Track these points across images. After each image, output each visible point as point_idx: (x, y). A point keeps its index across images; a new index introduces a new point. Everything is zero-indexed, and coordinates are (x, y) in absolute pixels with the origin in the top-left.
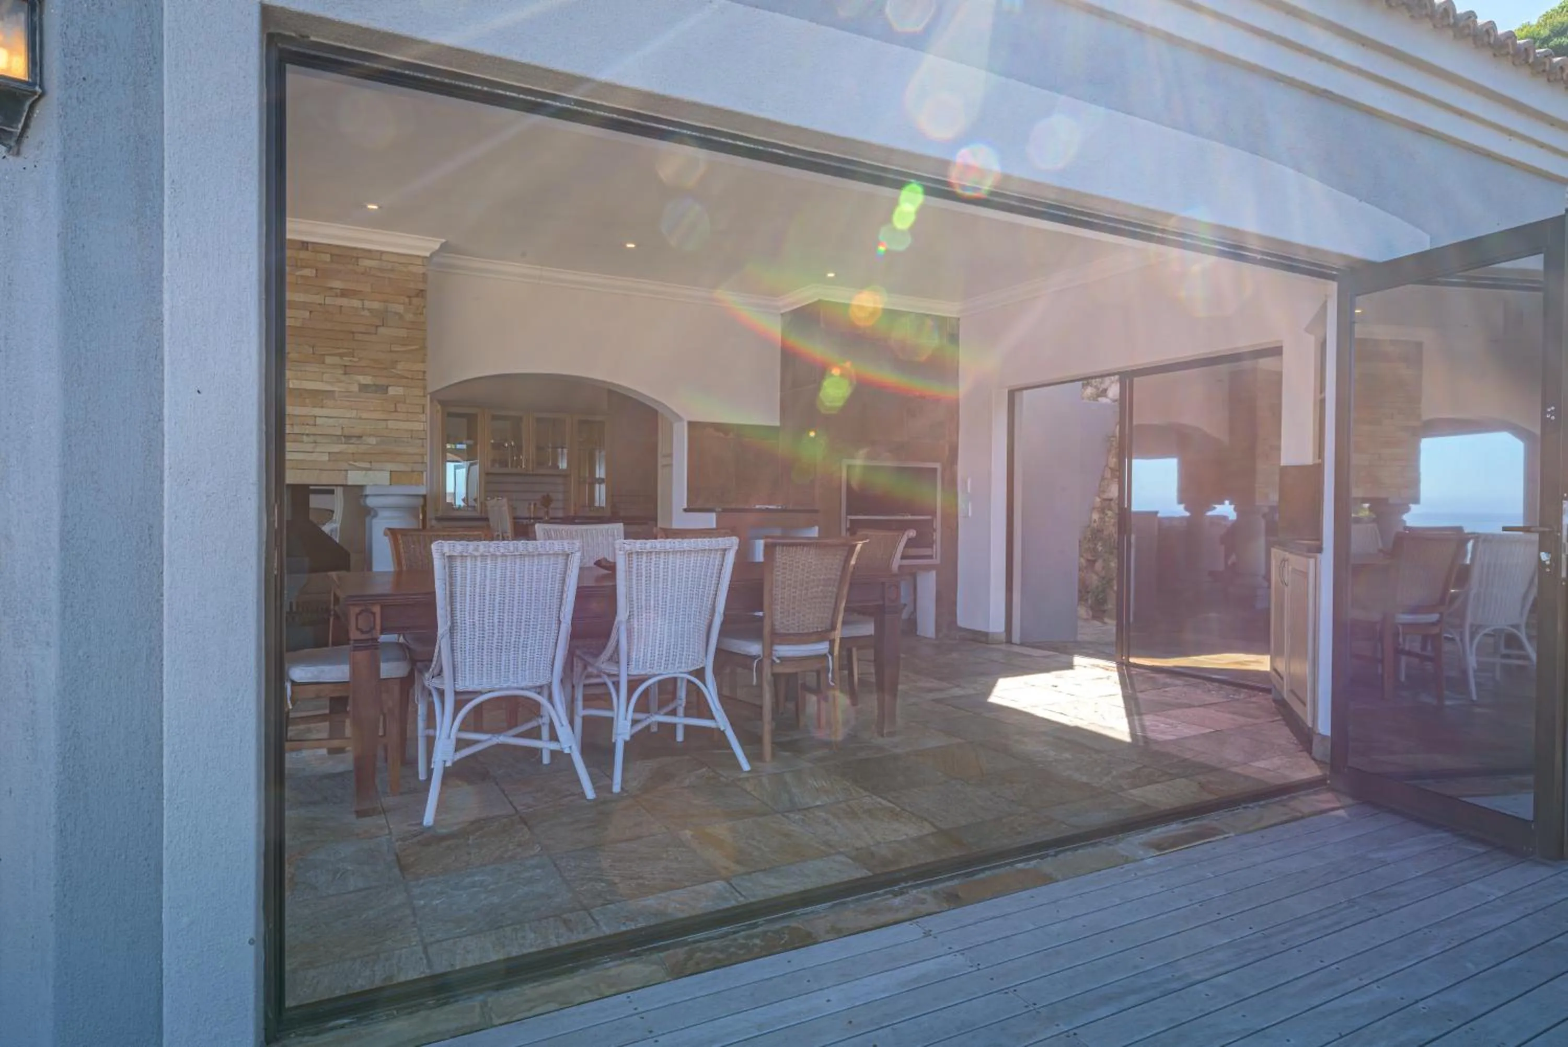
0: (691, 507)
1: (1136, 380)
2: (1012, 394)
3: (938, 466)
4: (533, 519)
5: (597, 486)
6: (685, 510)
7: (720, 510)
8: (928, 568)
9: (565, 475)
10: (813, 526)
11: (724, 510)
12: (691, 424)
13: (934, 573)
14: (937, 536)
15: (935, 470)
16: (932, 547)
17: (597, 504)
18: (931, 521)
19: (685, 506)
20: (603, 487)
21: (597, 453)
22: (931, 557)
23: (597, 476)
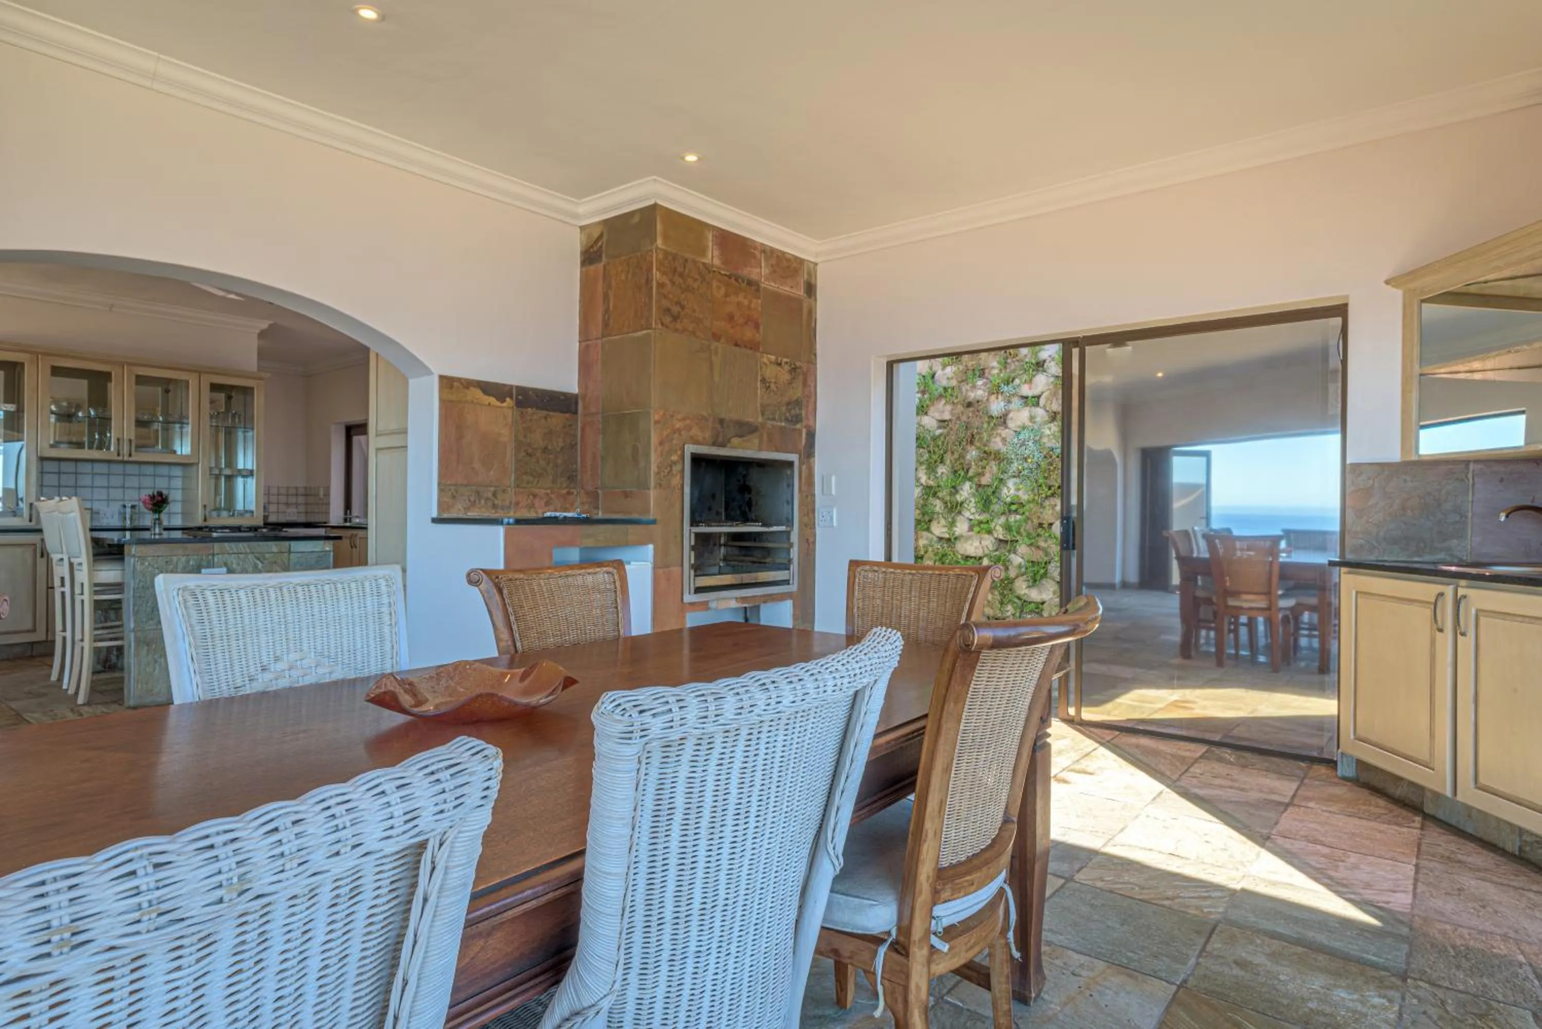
0: (445, 516)
1: (1088, 349)
2: (891, 365)
3: (793, 457)
4: (131, 530)
5: (240, 481)
6: (434, 521)
7: (511, 521)
8: (782, 597)
9: (186, 465)
10: (646, 543)
11: (518, 522)
12: (447, 382)
13: (789, 604)
14: (794, 553)
15: (790, 464)
16: (789, 569)
17: (240, 506)
18: (788, 534)
19: (435, 514)
20: (252, 483)
21: (240, 434)
22: (786, 582)
23: (240, 466)
